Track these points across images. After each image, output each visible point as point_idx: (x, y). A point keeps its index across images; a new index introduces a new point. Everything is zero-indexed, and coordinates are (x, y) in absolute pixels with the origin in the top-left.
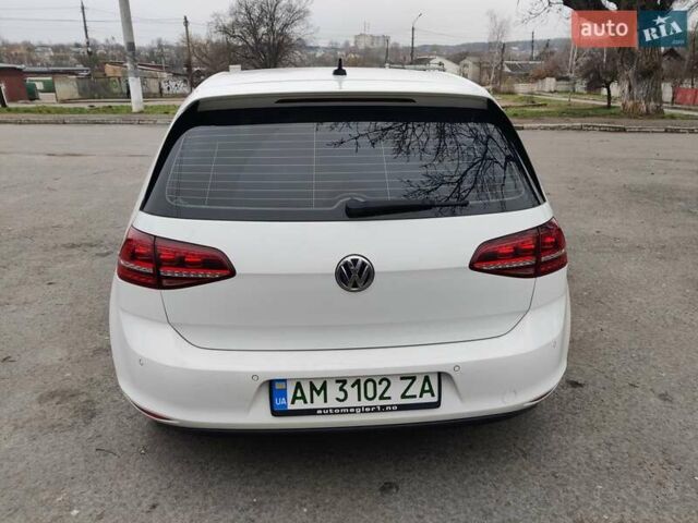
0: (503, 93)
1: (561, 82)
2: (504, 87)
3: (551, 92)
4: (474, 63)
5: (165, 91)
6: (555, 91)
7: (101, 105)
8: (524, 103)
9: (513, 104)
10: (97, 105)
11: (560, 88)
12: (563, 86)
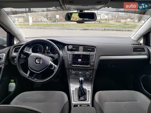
0: (118, 22)
1: (131, 20)
2: (118, 21)
3: (129, 22)
4: (111, 15)
5: (42, 21)
6: (130, 22)
7: (26, 24)
8: (124, 24)
9: (121, 24)
10: (25, 24)
11: (131, 21)
12: (132, 20)
